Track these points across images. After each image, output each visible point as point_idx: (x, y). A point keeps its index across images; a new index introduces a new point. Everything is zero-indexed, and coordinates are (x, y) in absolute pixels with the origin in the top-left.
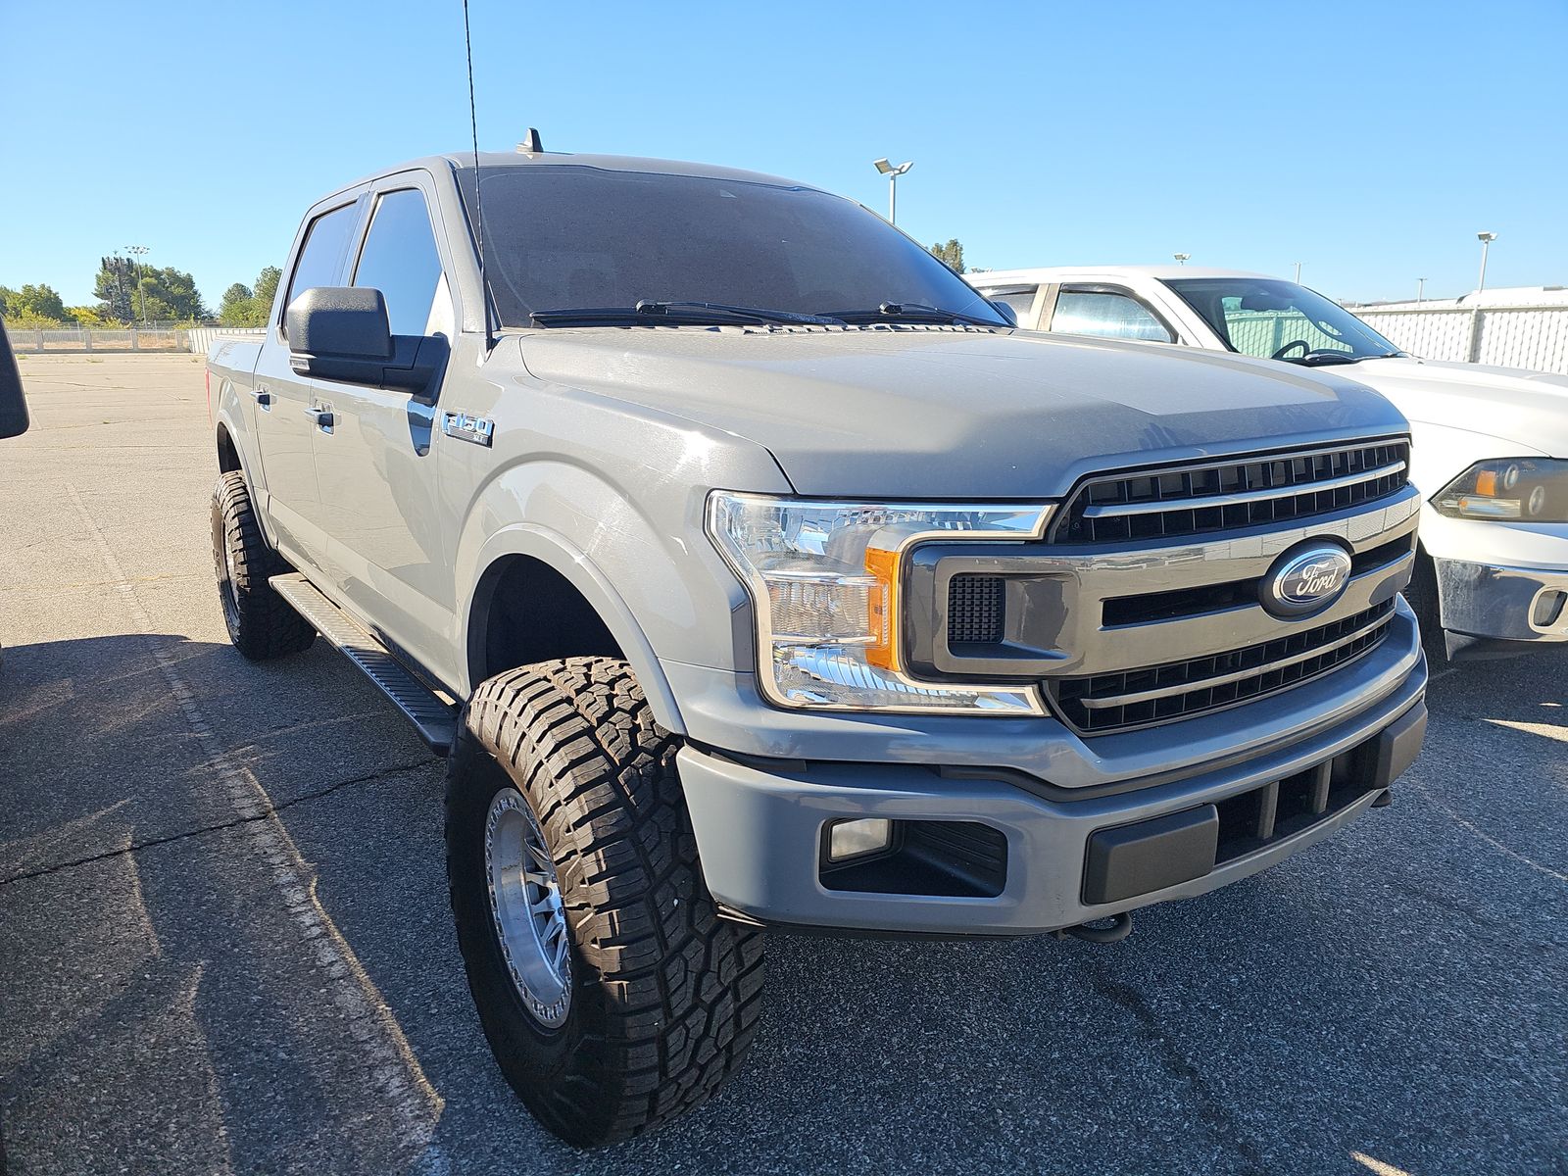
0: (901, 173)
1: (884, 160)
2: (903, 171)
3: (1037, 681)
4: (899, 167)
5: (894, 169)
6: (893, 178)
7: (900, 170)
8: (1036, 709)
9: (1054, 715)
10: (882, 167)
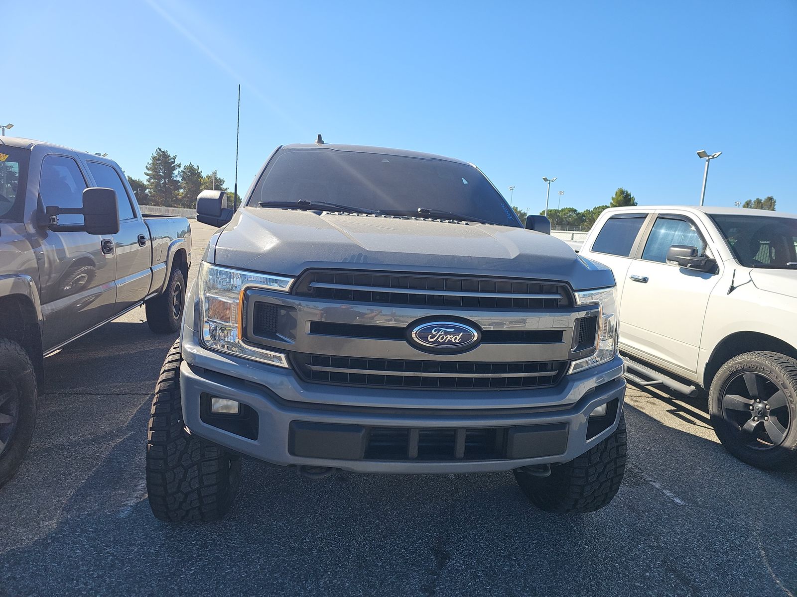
0: (713, 158)
1: (703, 151)
2: (715, 157)
3: (287, 353)
4: (713, 155)
5: (709, 156)
6: (708, 161)
7: (713, 156)
8: (285, 364)
9: (293, 369)
10: (701, 155)
